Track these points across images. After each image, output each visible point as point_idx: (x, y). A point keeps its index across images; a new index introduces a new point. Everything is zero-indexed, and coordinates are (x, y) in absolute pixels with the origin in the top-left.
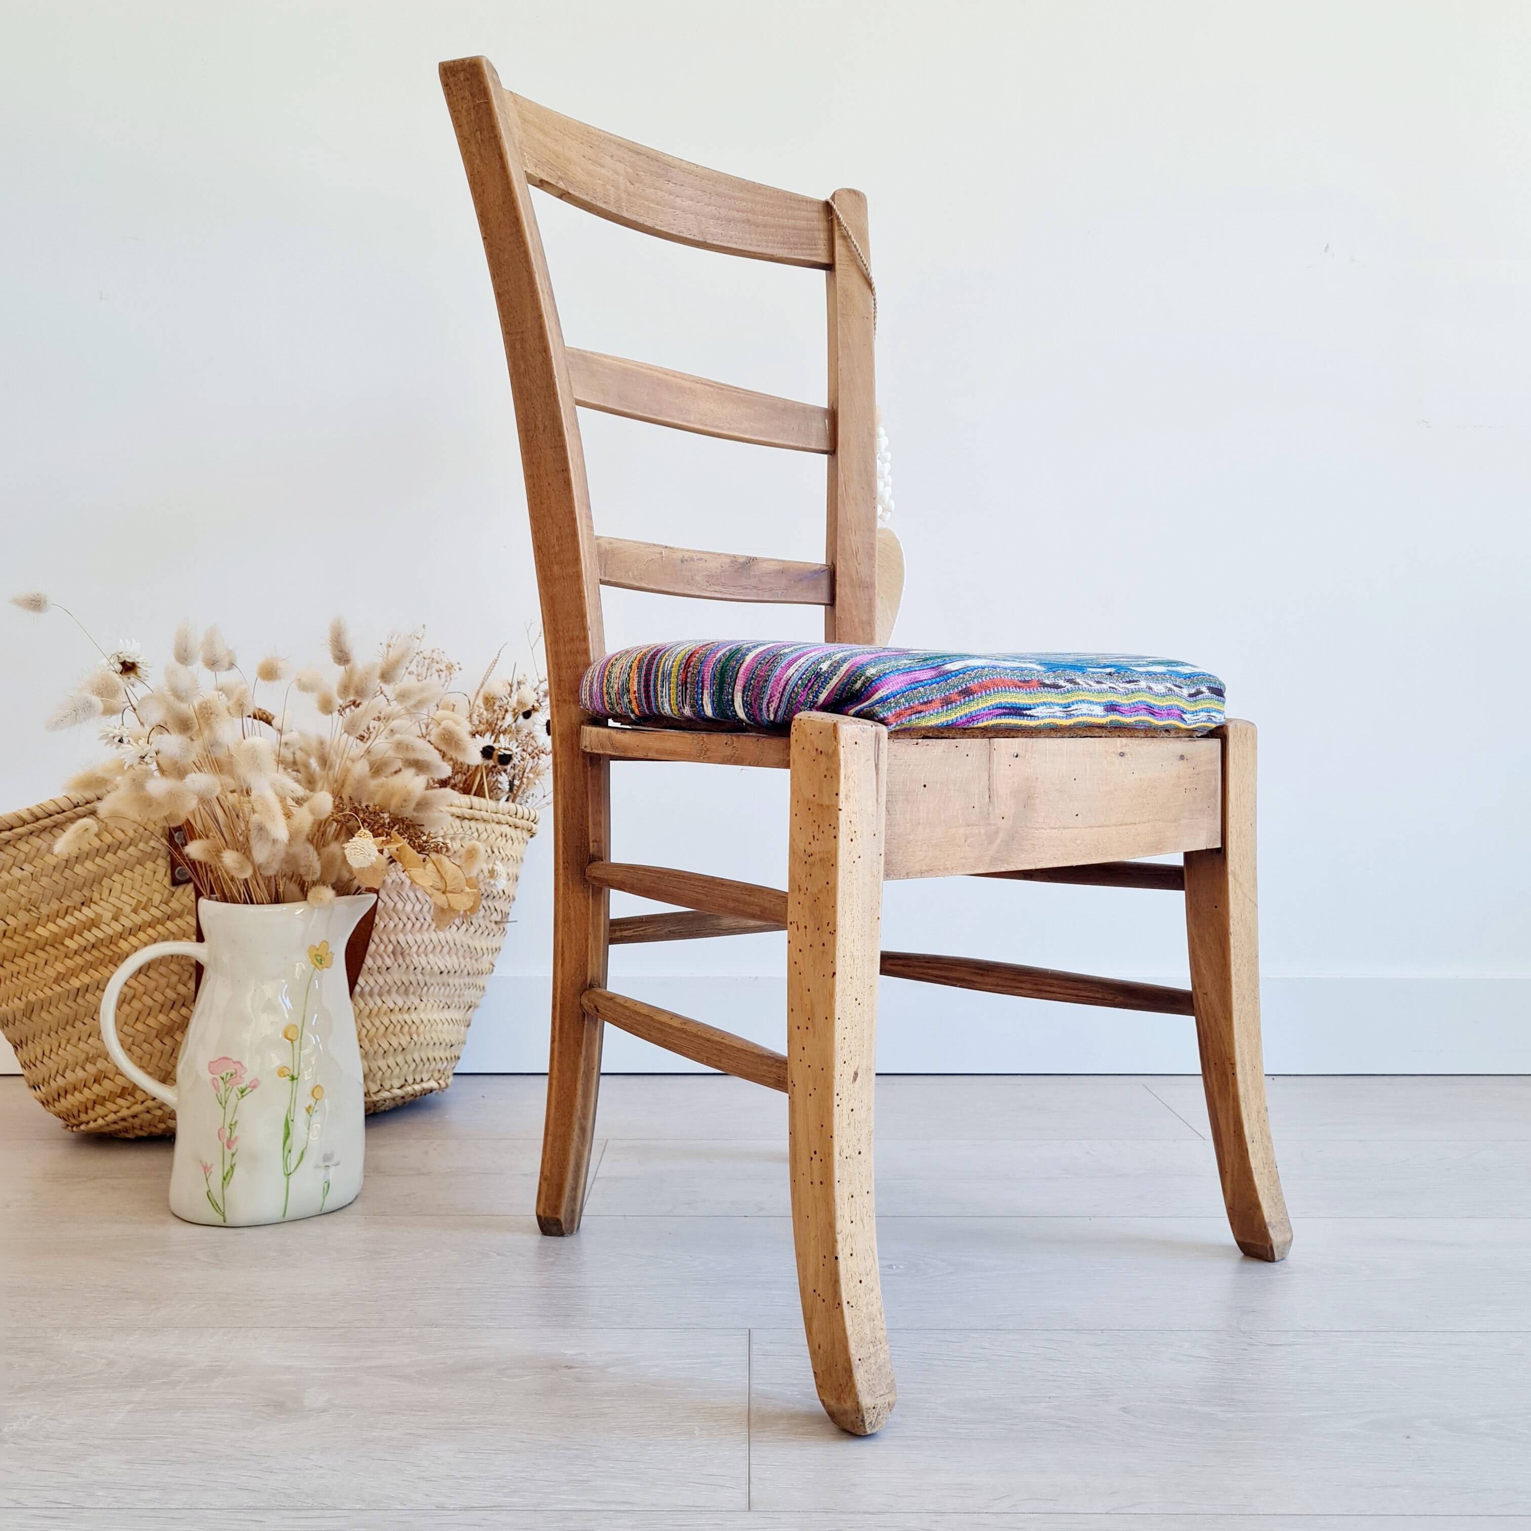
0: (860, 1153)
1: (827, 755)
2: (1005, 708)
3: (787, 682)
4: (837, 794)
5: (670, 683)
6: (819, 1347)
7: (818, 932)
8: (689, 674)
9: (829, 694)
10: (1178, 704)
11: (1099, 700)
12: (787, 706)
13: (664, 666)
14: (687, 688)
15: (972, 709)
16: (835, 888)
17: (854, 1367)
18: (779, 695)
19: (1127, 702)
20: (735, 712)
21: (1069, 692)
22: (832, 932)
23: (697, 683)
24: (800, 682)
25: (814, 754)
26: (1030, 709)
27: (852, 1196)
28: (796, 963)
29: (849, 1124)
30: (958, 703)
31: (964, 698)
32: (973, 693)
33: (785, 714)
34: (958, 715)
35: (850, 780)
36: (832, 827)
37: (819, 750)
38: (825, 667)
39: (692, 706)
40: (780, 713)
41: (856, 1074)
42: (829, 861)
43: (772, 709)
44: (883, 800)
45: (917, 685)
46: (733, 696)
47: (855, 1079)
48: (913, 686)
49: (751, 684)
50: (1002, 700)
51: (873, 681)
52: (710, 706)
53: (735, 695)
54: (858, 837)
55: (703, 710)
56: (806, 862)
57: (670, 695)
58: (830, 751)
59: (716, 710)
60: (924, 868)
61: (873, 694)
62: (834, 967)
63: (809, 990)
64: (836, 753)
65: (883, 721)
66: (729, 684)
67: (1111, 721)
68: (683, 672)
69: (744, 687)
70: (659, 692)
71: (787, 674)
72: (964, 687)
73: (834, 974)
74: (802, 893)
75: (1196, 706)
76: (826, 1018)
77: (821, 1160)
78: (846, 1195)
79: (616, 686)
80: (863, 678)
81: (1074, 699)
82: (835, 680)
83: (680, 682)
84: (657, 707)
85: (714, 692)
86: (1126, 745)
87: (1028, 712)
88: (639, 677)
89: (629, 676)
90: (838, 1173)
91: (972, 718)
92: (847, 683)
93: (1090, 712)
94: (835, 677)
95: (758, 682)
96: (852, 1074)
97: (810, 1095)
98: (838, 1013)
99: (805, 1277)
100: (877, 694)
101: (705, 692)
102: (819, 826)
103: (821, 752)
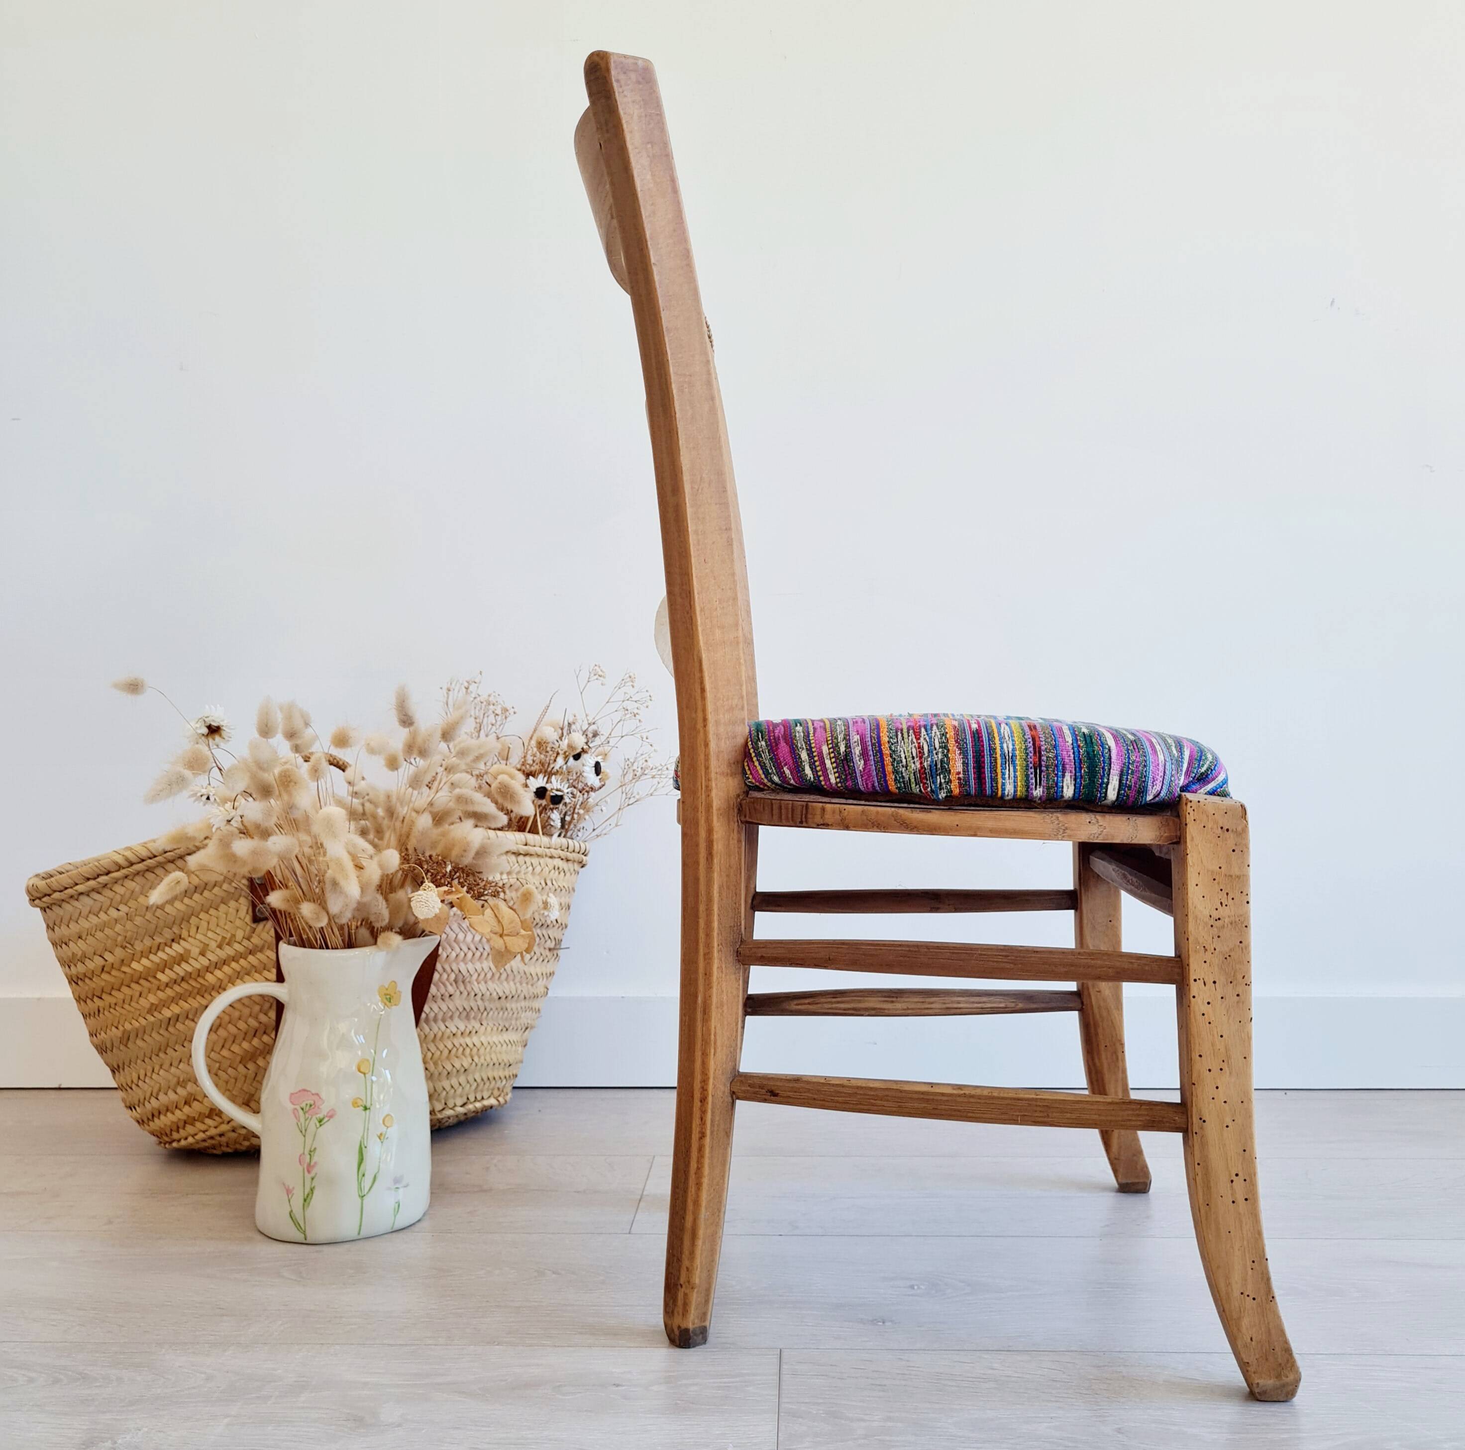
1: (1236, 832)
3: (1165, 766)
4: (1247, 866)
5: (1014, 767)
6: (1251, 1339)
7: (1230, 985)
8: (1044, 758)
13: (1002, 748)
14: (1041, 771)
16: (1247, 947)
20: (1105, 793)
22: (1247, 983)
23: (1055, 766)
25: (1218, 831)
28: (1203, 1014)
36: (1244, 894)
37: (1225, 828)
39: (1046, 788)
42: (1242, 923)
52: (1072, 788)
53: (1110, 779)
55: (1061, 791)
56: (1212, 926)
57: (1015, 777)
58: (1239, 829)
59: (1078, 791)
62: (1250, 1014)
63: (1223, 1036)
64: (1244, 830)
66: (1102, 769)
69: (1122, 771)
70: (999, 773)
73: (1251, 1019)
74: (1210, 952)
76: (1246, 1058)
77: (1243, 1181)
83: (1030, 765)
84: (994, 788)
85: (1079, 776)
95: (1138, 767)
97: (1227, 1127)
99: (1228, 1284)
101: (1068, 775)
102: (1227, 894)
103: (1228, 830)
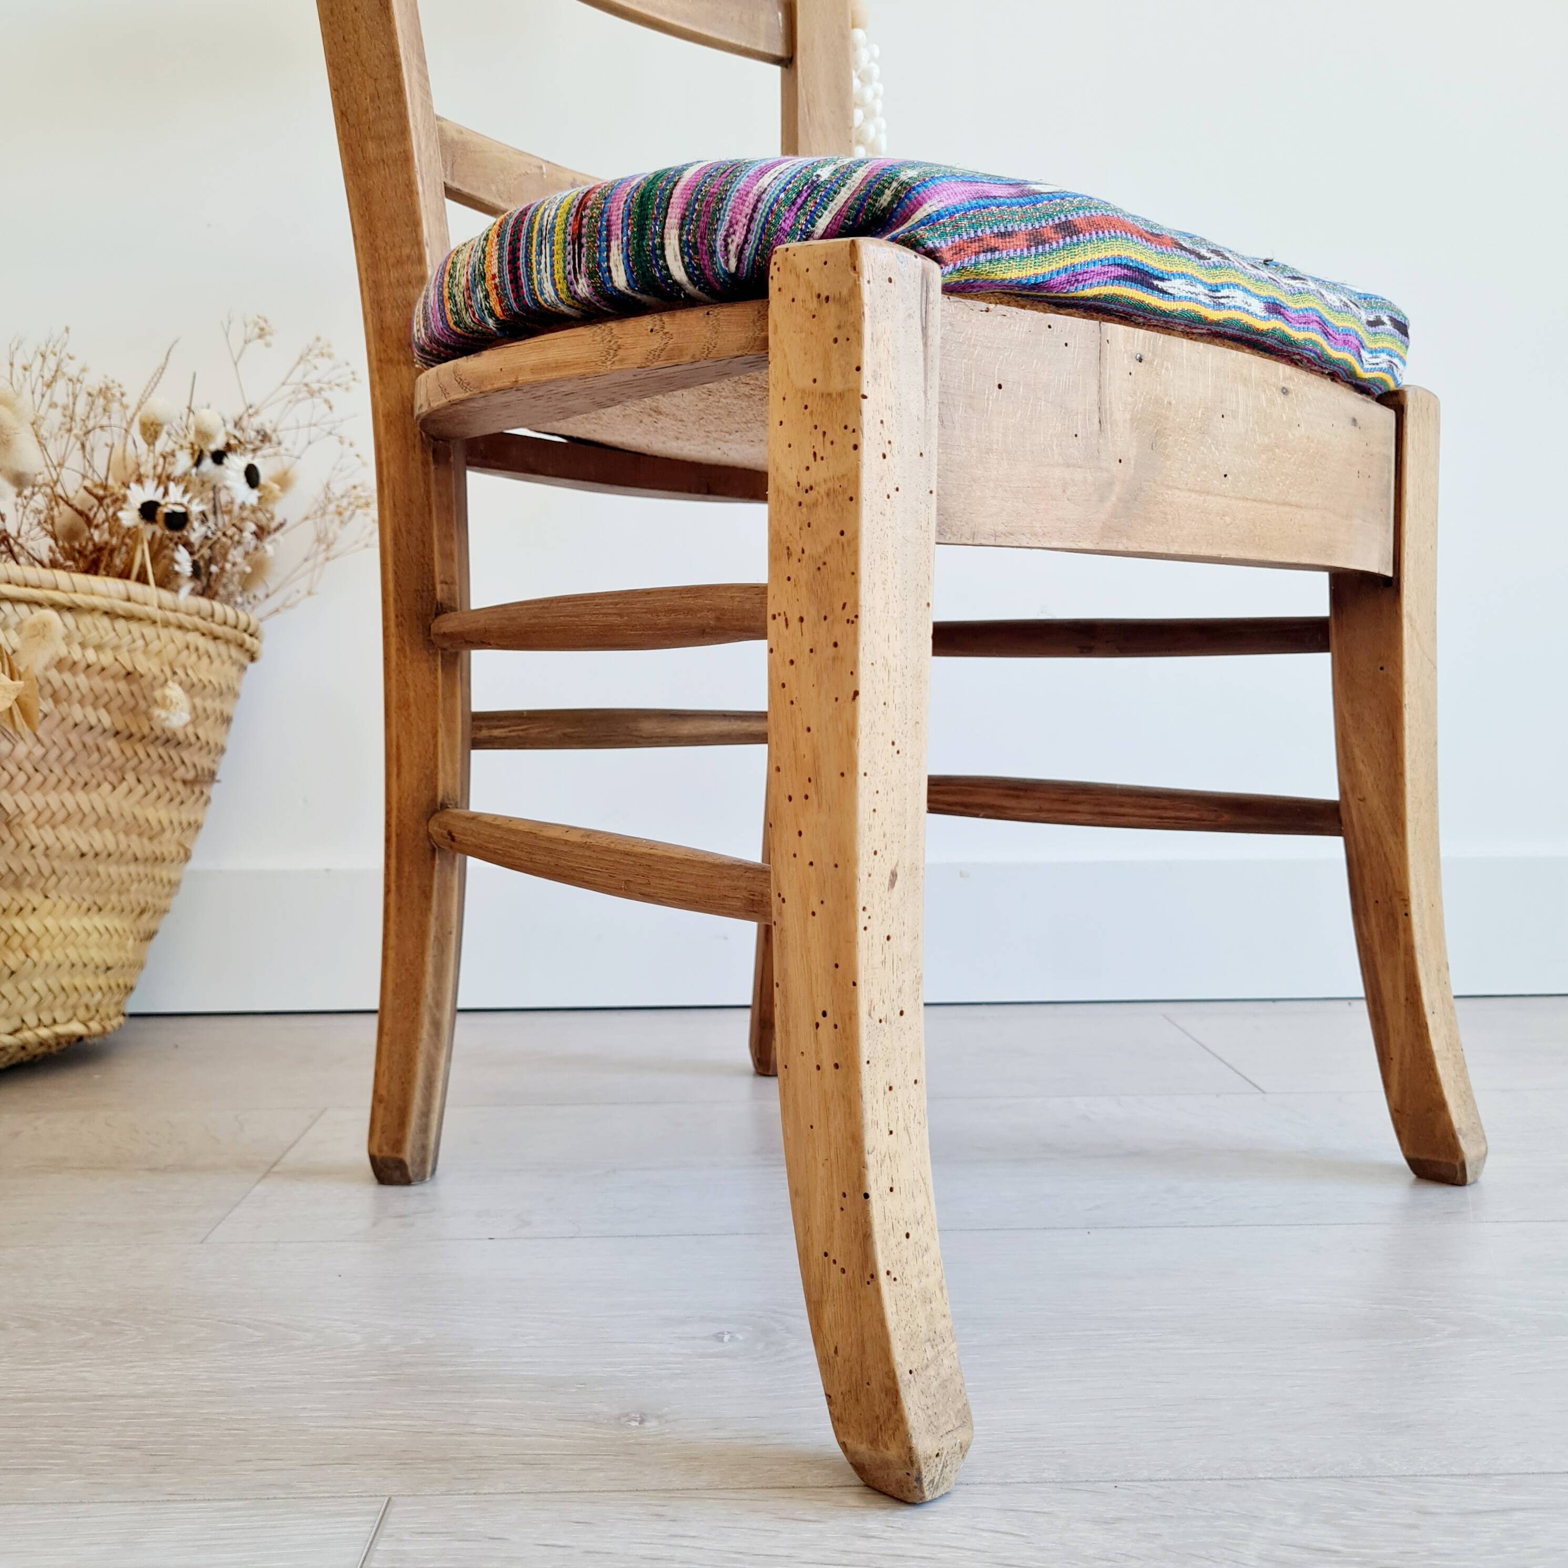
0: (902, 1013)
1: (841, 302)
2: (1126, 267)
3: (760, 197)
4: (858, 369)
5: (552, 246)
6: (836, 1352)
7: (824, 624)
8: (585, 221)
9: (834, 218)
10: (1357, 329)
11: (1257, 291)
12: (760, 239)
13: (542, 219)
14: (581, 246)
15: (1076, 260)
16: (855, 538)
17: (902, 1387)
18: (745, 221)
19: (1294, 306)
20: (667, 268)
21: (1216, 267)
22: (852, 618)
23: (599, 232)
24: (782, 196)
25: (813, 304)
26: (1162, 279)
27: (891, 1088)
28: (783, 685)
29: (884, 962)
30: (1055, 245)
31: (1064, 238)
32: (1077, 233)
33: (756, 253)
34: (1054, 267)
35: (881, 345)
36: (850, 428)
37: (823, 296)
38: (825, 174)
39: (591, 275)
40: (747, 253)
41: (894, 875)
42: (845, 491)
43: (732, 248)
44: (934, 395)
45: (988, 201)
46: (662, 238)
47: (892, 883)
48: (981, 202)
49: (695, 210)
50: (1124, 253)
51: (914, 188)
52: (622, 268)
53: (666, 236)
54: (895, 452)
55: (611, 277)
56: (800, 504)
57: (552, 266)
58: (845, 292)
59: (632, 272)
60: (1001, 528)
61: (913, 212)
62: (856, 682)
63: (809, 730)
64: (855, 292)
65: (931, 254)
66: (655, 219)
67: (1274, 330)
68: (575, 219)
69: (683, 218)
70: (534, 264)
71: (759, 184)
72: (1063, 219)
73: (856, 693)
74: (794, 559)
75: (1375, 342)
76: (842, 774)
77: (836, 1026)
78: (881, 1086)
79: (463, 281)
80: (895, 184)
81: (1224, 279)
82: (844, 195)
83: (569, 238)
84: (532, 292)
85: (628, 240)
86: (1290, 378)
87: (1160, 284)
88: (501, 248)
89: (483, 252)
90: (866, 1048)
91: (1075, 277)
92: (867, 196)
93: (1246, 306)
94: (843, 189)
95: (708, 204)
96: (888, 874)
97: (814, 914)
98: (863, 765)
99: (808, 1231)
100: (921, 209)
101: (614, 244)
102: (824, 433)
103: (827, 299)
